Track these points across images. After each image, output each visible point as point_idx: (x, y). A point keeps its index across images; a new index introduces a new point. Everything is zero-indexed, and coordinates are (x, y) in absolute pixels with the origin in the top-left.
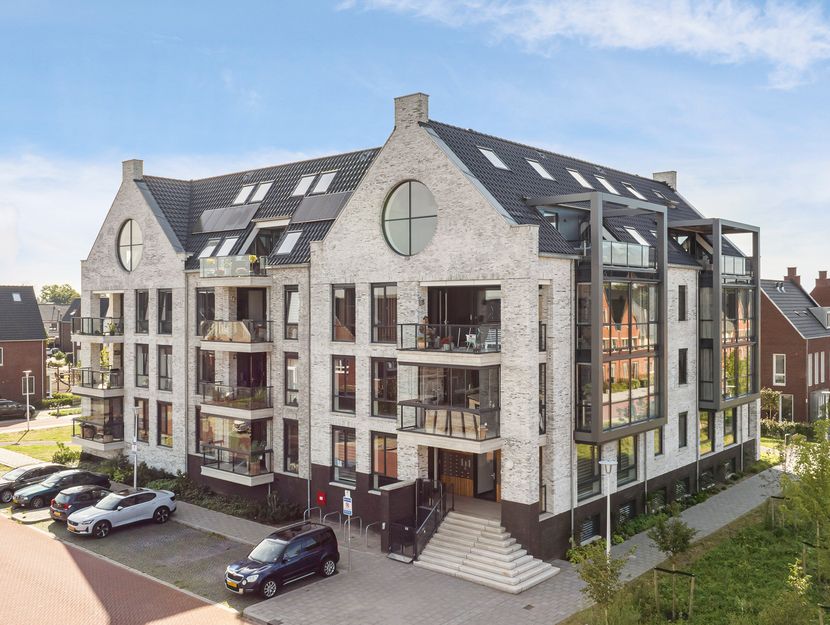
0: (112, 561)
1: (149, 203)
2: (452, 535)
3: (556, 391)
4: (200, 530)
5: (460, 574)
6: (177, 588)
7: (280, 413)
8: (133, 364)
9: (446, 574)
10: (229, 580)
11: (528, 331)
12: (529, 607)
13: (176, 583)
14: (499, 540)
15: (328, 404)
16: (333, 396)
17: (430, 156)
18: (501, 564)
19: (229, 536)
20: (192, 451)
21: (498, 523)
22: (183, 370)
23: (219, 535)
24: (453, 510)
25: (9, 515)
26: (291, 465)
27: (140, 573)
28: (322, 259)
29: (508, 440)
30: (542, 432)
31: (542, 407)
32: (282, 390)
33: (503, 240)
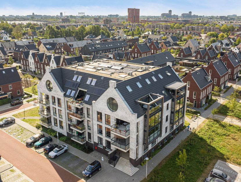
0: (60, 166)
1: (54, 79)
2: (121, 162)
3: (140, 138)
4: (74, 155)
5: (122, 171)
6: (74, 174)
7: (87, 131)
8: (52, 111)
9: (120, 171)
10: (83, 175)
11: (135, 132)
12: (133, 180)
13: (73, 173)
14: (129, 164)
15: (97, 132)
16: (98, 131)
17: (117, 95)
18: (129, 170)
19: (80, 157)
20: (68, 131)
21: (129, 161)
22: (65, 116)
23: (78, 157)
24: (121, 156)
25: (35, 150)
26: (90, 140)
27: (66, 170)
28: (95, 106)
29: (131, 149)
30: (137, 145)
31: (137, 141)
32: (87, 126)
33: (130, 116)
